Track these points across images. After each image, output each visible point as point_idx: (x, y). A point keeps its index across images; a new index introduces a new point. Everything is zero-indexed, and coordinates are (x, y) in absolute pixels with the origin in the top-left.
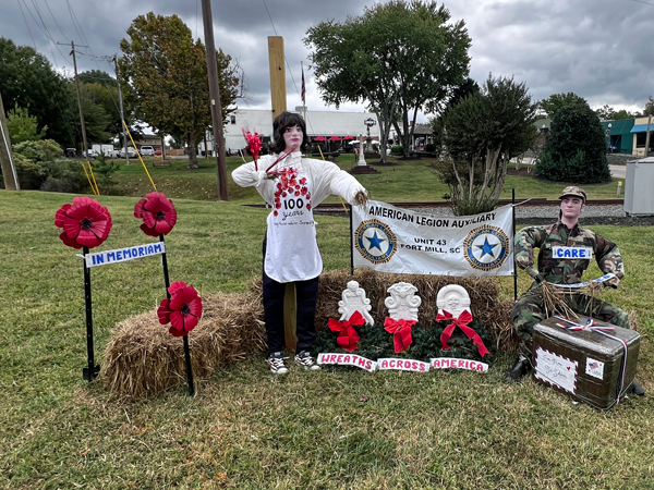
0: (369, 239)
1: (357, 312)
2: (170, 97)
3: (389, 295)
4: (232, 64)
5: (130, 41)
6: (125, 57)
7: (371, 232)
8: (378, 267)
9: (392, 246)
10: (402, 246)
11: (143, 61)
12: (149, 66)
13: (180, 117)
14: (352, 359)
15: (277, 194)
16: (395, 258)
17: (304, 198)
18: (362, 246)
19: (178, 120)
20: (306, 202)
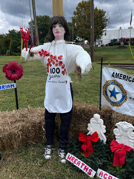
0: (110, 91)
1: (96, 133)
2: (86, 28)
3: (116, 127)
4: (106, 14)
5: (76, 11)
6: (75, 17)
7: (111, 87)
8: (114, 108)
9: (124, 97)
10: (130, 98)
11: (79, 17)
12: (81, 18)
13: (88, 34)
14: (81, 165)
15: (48, 65)
16: (125, 105)
17: (60, 67)
18: (107, 95)
19: (87, 35)
20: (62, 70)
